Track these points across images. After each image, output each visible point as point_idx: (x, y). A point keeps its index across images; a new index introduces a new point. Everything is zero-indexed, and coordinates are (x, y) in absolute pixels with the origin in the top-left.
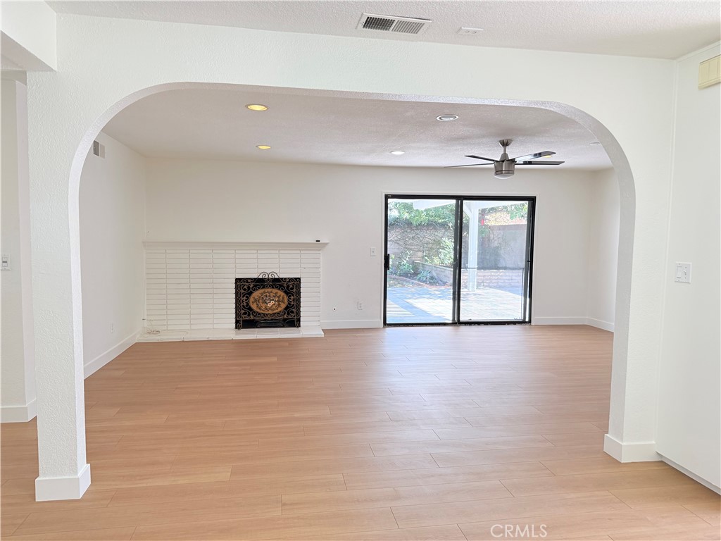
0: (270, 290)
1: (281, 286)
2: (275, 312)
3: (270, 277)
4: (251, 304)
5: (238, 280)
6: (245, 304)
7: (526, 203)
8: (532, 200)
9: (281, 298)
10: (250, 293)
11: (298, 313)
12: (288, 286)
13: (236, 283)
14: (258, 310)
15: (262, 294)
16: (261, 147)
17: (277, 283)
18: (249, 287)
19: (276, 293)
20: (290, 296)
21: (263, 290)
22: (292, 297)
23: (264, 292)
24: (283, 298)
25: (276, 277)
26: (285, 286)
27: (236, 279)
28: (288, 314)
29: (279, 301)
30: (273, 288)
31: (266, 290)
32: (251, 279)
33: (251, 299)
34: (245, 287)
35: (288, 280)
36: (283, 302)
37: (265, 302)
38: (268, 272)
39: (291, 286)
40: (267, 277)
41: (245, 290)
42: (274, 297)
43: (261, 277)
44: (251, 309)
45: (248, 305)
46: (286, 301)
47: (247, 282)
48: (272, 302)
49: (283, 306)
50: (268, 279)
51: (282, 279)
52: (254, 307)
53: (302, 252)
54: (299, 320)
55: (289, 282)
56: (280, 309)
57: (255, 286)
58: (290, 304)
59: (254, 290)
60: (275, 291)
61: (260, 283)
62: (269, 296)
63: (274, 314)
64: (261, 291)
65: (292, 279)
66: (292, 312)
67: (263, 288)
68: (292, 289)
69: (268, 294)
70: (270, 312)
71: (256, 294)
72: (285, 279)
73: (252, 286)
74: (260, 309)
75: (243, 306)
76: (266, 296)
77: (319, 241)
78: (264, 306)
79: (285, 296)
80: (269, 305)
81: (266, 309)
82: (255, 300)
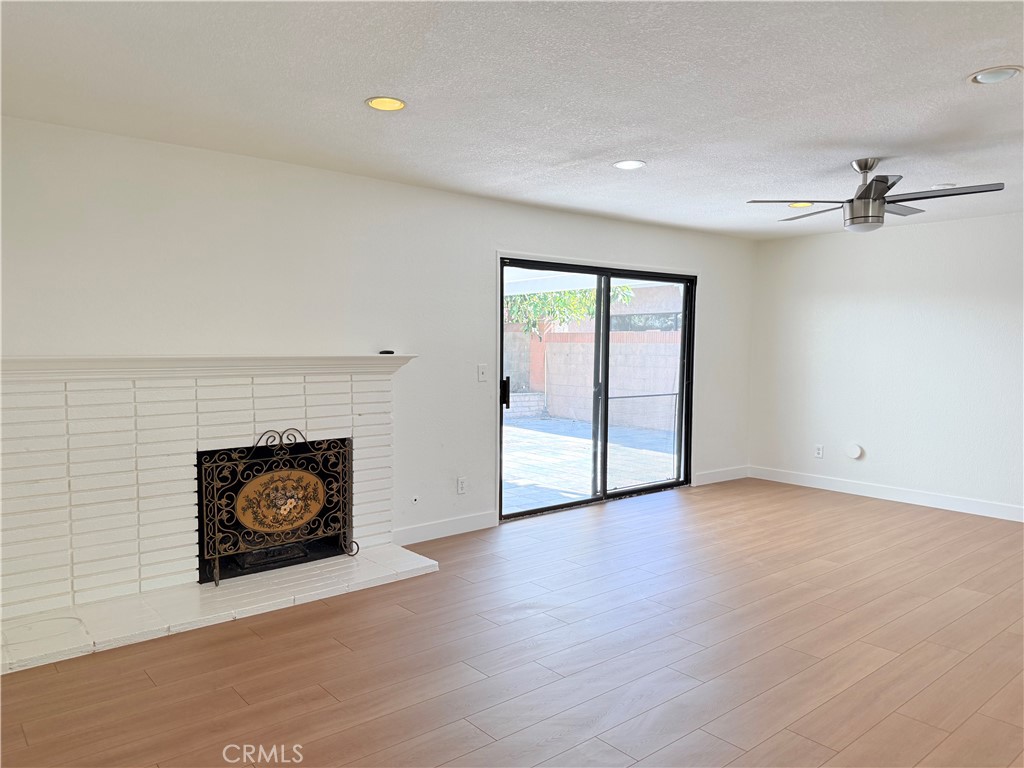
0: (284, 473)
1: (310, 460)
2: (296, 525)
3: (285, 441)
4: (239, 514)
5: (204, 457)
6: (225, 516)
7: (681, 287)
8: (690, 283)
9: (310, 490)
10: (239, 486)
11: (347, 522)
12: (326, 460)
13: (199, 465)
14: (257, 528)
15: (266, 486)
17: (301, 454)
18: (234, 473)
19: (300, 480)
20: (330, 483)
21: (268, 476)
22: (335, 485)
23: (272, 481)
24: (315, 490)
25: (300, 440)
26: (319, 458)
27: (200, 455)
28: (327, 525)
29: (305, 498)
30: (292, 467)
31: (277, 474)
32: (240, 450)
33: (240, 502)
34: (226, 473)
35: (325, 446)
36: (315, 498)
37: (273, 504)
38: (280, 430)
39: (333, 460)
40: (277, 442)
41: (224, 479)
42: (295, 488)
43: (262, 443)
44: (238, 526)
45: (231, 517)
46: (321, 496)
47: (230, 459)
48: (291, 503)
49: (316, 507)
50: (281, 447)
51: (312, 443)
52: (247, 520)
53: (355, 378)
54: (349, 537)
55: (329, 449)
56: (308, 517)
57: (249, 467)
58: (331, 502)
59: (248, 476)
60: (296, 474)
61: (260, 457)
62: (284, 489)
63: (294, 532)
64: (264, 478)
65: (335, 441)
66: (335, 520)
67: (270, 469)
68: (335, 465)
69: (280, 484)
70: (287, 527)
71: (252, 488)
72: (320, 443)
73: (241, 468)
74: (262, 523)
75: (221, 521)
76: (277, 489)
77: (392, 353)
78: (270, 514)
79: (320, 485)
80: (283, 512)
81: (276, 520)
82: (250, 504)
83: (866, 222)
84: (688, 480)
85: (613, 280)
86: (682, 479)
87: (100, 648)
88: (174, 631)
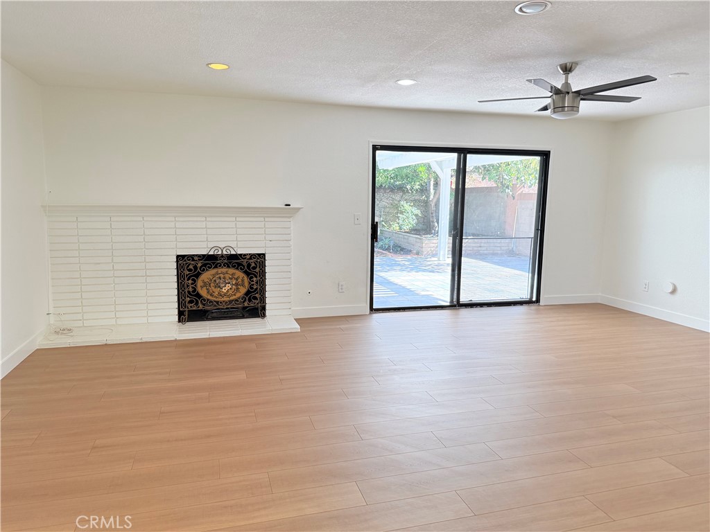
0: (224, 270)
1: (239, 264)
2: (232, 298)
3: (225, 253)
4: (199, 289)
5: (180, 258)
6: (191, 290)
8: (545, 156)
9: (240, 280)
10: (198, 275)
11: (263, 299)
12: (249, 265)
13: (177, 261)
14: (209, 297)
15: (214, 276)
16: (213, 66)
17: (234, 260)
18: (195, 267)
19: (233, 274)
20: (252, 278)
21: (215, 270)
22: (255, 279)
23: (217, 273)
24: (243, 281)
25: (233, 253)
26: (245, 264)
27: (178, 256)
28: (250, 300)
29: (237, 284)
30: (228, 267)
31: (220, 270)
32: (199, 256)
33: (199, 283)
34: (191, 267)
35: (248, 257)
36: (243, 285)
37: (218, 286)
38: (222, 246)
39: (253, 265)
40: (220, 253)
41: (190, 270)
42: (231, 279)
43: (211, 253)
44: (199, 296)
45: (195, 290)
46: (246, 284)
47: (193, 260)
48: (228, 286)
49: (243, 290)
50: (222, 256)
51: (241, 255)
52: (203, 292)
53: (266, 219)
54: (264, 308)
55: (250, 258)
56: (238, 295)
57: (205, 265)
58: (252, 288)
59: (204, 270)
60: (231, 271)
61: (210, 261)
62: (224, 278)
63: (231, 302)
64: (213, 271)
65: (254, 255)
66: (255, 298)
67: (216, 267)
68: (254, 268)
69: (222, 276)
70: (226, 299)
71: (206, 276)
72: (245, 255)
73: (199, 265)
74: (211, 295)
75: (189, 292)
76: (220, 278)
77: (289, 205)
78: (217, 291)
79: (246, 278)
80: (224, 290)
81: (220, 294)
82: (205, 284)
83: (563, 111)
84: (538, 301)
85: (468, 156)
86: (534, 299)
87: (109, 342)
88: (144, 340)
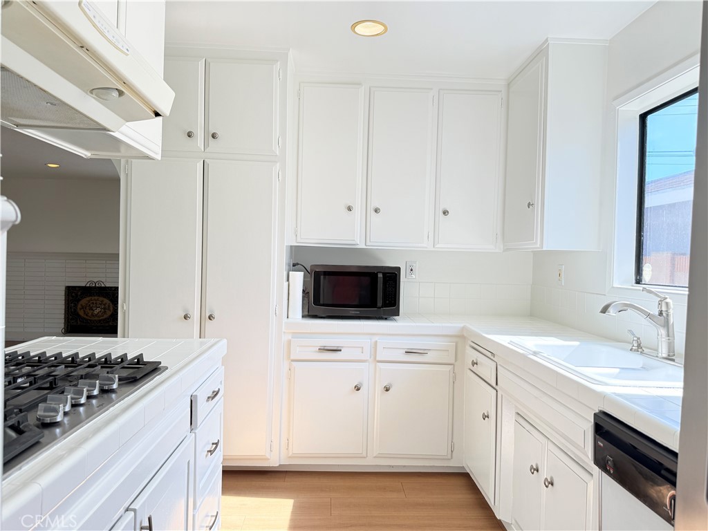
0: (96, 298)
1: (107, 294)
2: (102, 318)
3: (97, 285)
4: (78, 311)
5: (67, 288)
6: (73, 310)
9: (107, 305)
10: (79, 300)
13: (66, 290)
14: (85, 317)
15: (89, 301)
17: (103, 291)
18: (77, 295)
19: (102, 301)
21: (90, 298)
23: (91, 300)
24: (109, 306)
25: (103, 285)
26: (110, 294)
29: (104, 309)
30: (99, 296)
31: (93, 298)
32: (79, 287)
33: (79, 306)
34: (73, 294)
36: (109, 310)
37: (91, 309)
38: (95, 281)
40: (94, 285)
41: (73, 297)
42: (101, 304)
43: (88, 285)
44: (79, 315)
45: (75, 310)
47: (76, 290)
48: (98, 310)
49: (109, 313)
50: (95, 288)
51: (108, 287)
52: (81, 313)
56: (105, 316)
57: (83, 294)
59: (82, 297)
60: (101, 299)
61: (87, 291)
62: (96, 303)
63: (100, 321)
64: (88, 299)
67: (90, 296)
69: (94, 302)
70: (96, 318)
71: (84, 302)
73: (79, 293)
74: (87, 315)
75: (71, 312)
76: (93, 303)
78: (90, 312)
79: (111, 304)
80: (95, 312)
81: (93, 315)
82: (83, 307)
